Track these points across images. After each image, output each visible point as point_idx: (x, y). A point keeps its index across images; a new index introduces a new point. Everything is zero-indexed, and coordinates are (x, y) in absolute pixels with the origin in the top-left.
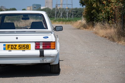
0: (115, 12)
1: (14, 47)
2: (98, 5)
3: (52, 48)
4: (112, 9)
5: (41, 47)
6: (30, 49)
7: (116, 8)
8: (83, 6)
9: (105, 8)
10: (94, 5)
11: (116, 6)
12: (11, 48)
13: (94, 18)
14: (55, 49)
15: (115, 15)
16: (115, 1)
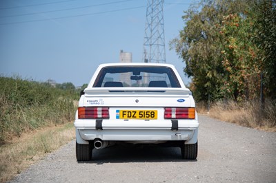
0: (247, 84)
1: (133, 114)
2: (215, 75)
4: (242, 79)
6: (156, 119)
7: (248, 77)
8: (189, 77)
9: (231, 77)
10: (209, 75)
11: (248, 74)
12: (128, 117)
13: (207, 95)
14: (194, 119)
15: (247, 88)
16: (247, 66)
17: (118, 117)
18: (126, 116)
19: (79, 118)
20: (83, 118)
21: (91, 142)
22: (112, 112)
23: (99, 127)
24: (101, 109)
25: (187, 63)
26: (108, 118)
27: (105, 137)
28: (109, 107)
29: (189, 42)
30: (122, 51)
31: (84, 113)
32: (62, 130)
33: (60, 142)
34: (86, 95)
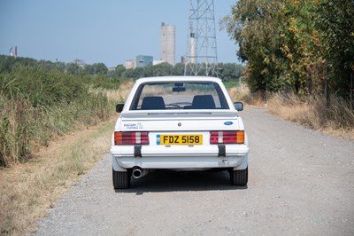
0: (310, 75)
1: (175, 139)
2: (273, 60)
3: (238, 141)
4: (305, 68)
5: (220, 140)
6: (201, 144)
7: (311, 66)
8: (243, 61)
9: (292, 66)
10: (266, 60)
11: (312, 63)
12: (170, 142)
13: (265, 84)
14: (243, 143)
15: (310, 79)
16: (310, 54)
17: (158, 143)
18: (167, 142)
19: (116, 144)
20: (120, 145)
21: (130, 170)
22: (152, 138)
23: (138, 154)
24: (139, 134)
25: (240, 45)
26: (148, 144)
27: (145, 165)
28: (148, 132)
29: (243, 19)
30: (163, 24)
31: (121, 138)
32: (95, 137)
33: (94, 158)
34: (123, 119)
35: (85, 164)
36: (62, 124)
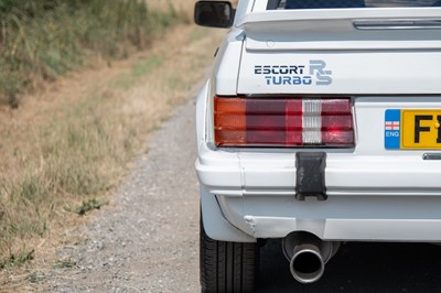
17: (392, 143)
18: (428, 138)
20: (237, 147)
22: (369, 121)
23: (311, 186)
24: (316, 105)
26: (349, 145)
27: (335, 226)
28: (350, 98)
31: (241, 122)
32: (126, 85)
33: (127, 146)
34: (251, 43)
35: (102, 170)
36: (55, 55)
